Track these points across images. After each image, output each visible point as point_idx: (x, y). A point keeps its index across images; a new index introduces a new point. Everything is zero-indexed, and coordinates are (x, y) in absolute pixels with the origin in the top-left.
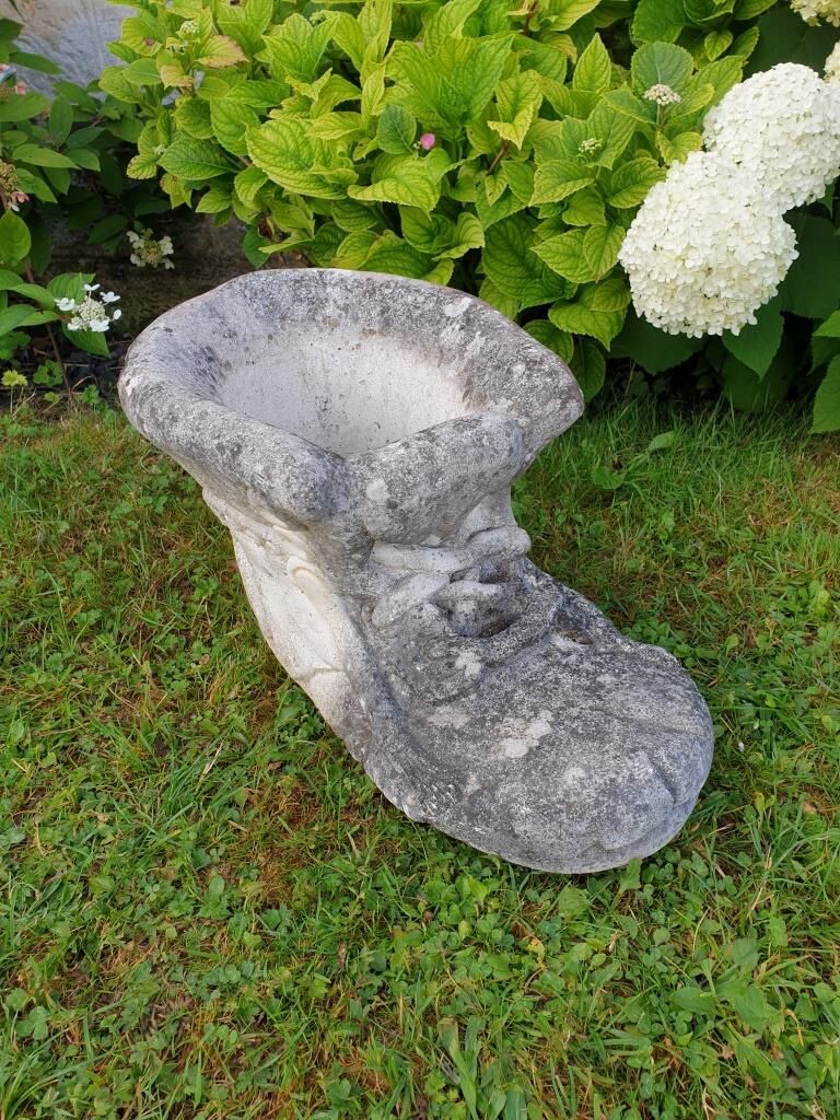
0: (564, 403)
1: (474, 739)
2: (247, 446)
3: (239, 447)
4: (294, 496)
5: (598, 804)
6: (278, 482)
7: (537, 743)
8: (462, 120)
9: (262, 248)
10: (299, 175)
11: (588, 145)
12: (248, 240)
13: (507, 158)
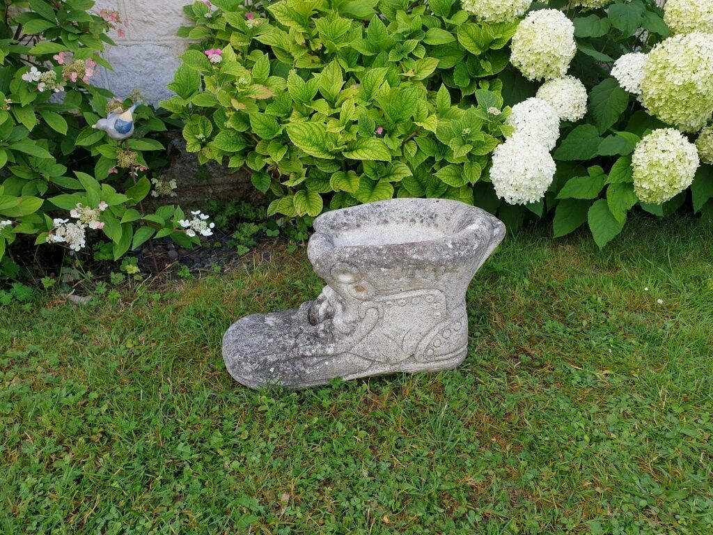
8: (397, 121)
9: (264, 183)
10: (314, 149)
11: (467, 131)
12: (254, 179)
13: (416, 136)
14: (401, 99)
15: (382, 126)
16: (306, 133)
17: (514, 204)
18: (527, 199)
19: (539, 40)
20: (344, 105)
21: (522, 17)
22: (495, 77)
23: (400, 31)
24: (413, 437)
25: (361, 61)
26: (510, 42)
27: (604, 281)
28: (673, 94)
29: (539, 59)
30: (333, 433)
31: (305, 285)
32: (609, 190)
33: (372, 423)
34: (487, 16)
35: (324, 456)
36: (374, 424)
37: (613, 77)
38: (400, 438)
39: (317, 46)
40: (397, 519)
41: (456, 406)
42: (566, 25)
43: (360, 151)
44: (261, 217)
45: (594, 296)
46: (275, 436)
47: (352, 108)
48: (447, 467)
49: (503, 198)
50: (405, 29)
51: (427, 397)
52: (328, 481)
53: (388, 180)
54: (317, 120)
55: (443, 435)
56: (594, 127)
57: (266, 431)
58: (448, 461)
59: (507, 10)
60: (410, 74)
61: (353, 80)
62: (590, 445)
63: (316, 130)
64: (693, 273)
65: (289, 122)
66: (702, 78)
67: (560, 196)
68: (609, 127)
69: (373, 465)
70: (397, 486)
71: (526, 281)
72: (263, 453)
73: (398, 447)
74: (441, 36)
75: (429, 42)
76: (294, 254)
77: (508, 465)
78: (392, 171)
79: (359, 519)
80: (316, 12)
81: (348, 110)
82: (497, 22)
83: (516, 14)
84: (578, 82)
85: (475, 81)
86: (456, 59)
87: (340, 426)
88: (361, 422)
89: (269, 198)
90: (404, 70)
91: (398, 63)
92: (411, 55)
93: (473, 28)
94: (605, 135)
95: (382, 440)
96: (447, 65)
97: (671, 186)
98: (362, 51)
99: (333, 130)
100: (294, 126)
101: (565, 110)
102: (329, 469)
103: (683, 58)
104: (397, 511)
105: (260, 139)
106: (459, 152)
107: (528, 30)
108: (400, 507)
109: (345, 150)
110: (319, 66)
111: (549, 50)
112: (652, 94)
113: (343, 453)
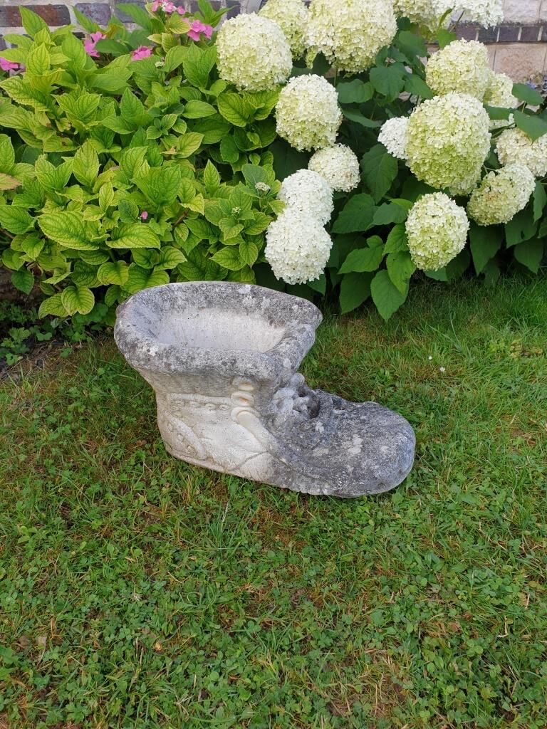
0: (318, 316)
1: (338, 454)
3: (235, 360)
4: (271, 371)
5: (398, 454)
6: (261, 368)
7: (361, 446)
8: (163, 203)
9: (26, 282)
10: (73, 240)
11: (236, 210)
12: (14, 279)
13: (186, 219)
14: (163, 179)
15: (146, 210)
16: (62, 223)
17: (294, 284)
18: (306, 277)
19: (301, 108)
20: (101, 190)
21: (283, 85)
22: (265, 149)
23: (157, 105)
24: (193, 548)
25: (118, 140)
26: (274, 110)
27: (392, 354)
28: (436, 158)
29: (305, 128)
30: (104, 557)
31: (79, 392)
32: (389, 260)
33: (147, 540)
34: (247, 85)
35: (93, 584)
36: (151, 539)
37: (380, 143)
38: (178, 551)
39: (65, 126)
40: (171, 644)
41: (239, 506)
42: (328, 91)
43: (125, 239)
44: (33, 319)
45: (382, 370)
46: (34, 569)
47: (109, 194)
48: (227, 575)
49: (281, 279)
50: (163, 103)
51: (210, 501)
52: (96, 612)
53: (161, 268)
54: (74, 209)
55: (224, 540)
56: (370, 195)
57: (25, 565)
58: (228, 569)
59: (267, 77)
60: (172, 152)
61: (113, 162)
62: (375, 529)
63: (74, 220)
64: (477, 336)
65: (41, 213)
66: (461, 140)
67: (342, 271)
68: (383, 195)
69: (146, 586)
70: (171, 606)
71: (314, 362)
72: (21, 592)
73: (175, 562)
74: (201, 109)
75: (189, 116)
76: (70, 357)
77: (291, 565)
78: (166, 258)
79: (128, 651)
80: (56, 88)
81: (106, 195)
82: (258, 90)
83: (276, 81)
84: (348, 150)
85: (244, 156)
86: (221, 133)
87: (111, 548)
88: (136, 540)
89: (39, 298)
90: (167, 148)
91: (158, 141)
92: (171, 131)
93: (233, 98)
94: (380, 204)
95: (158, 556)
96: (213, 138)
97: (445, 251)
98: (117, 130)
99: (90, 219)
100: (47, 218)
101: (338, 180)
102: (96, 599)
103: (441, 120)
104: (170, 635)
105: (14, 235)
106: (231, 234)
107: (289, 97)
108: (174, 630)
109: (109, 239)
110: (72, 149)
111: (313, 117)
112: (416, 159)
113: (114, 578)
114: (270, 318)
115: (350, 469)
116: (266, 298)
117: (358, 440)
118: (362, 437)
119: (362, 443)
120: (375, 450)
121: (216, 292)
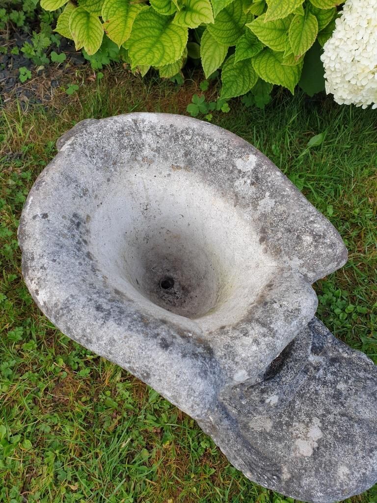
1: (280, 440)
2: (154, 375)
7: (316, 445)
17: (346, 104)
18: (369, 102)
114: (263, 231)
115: (286, 476)
116: (271, 196)
117: (315, 433)
118: (323, 429)
119: (319, 441)
120: (331, 466)
121: (203, 150)
